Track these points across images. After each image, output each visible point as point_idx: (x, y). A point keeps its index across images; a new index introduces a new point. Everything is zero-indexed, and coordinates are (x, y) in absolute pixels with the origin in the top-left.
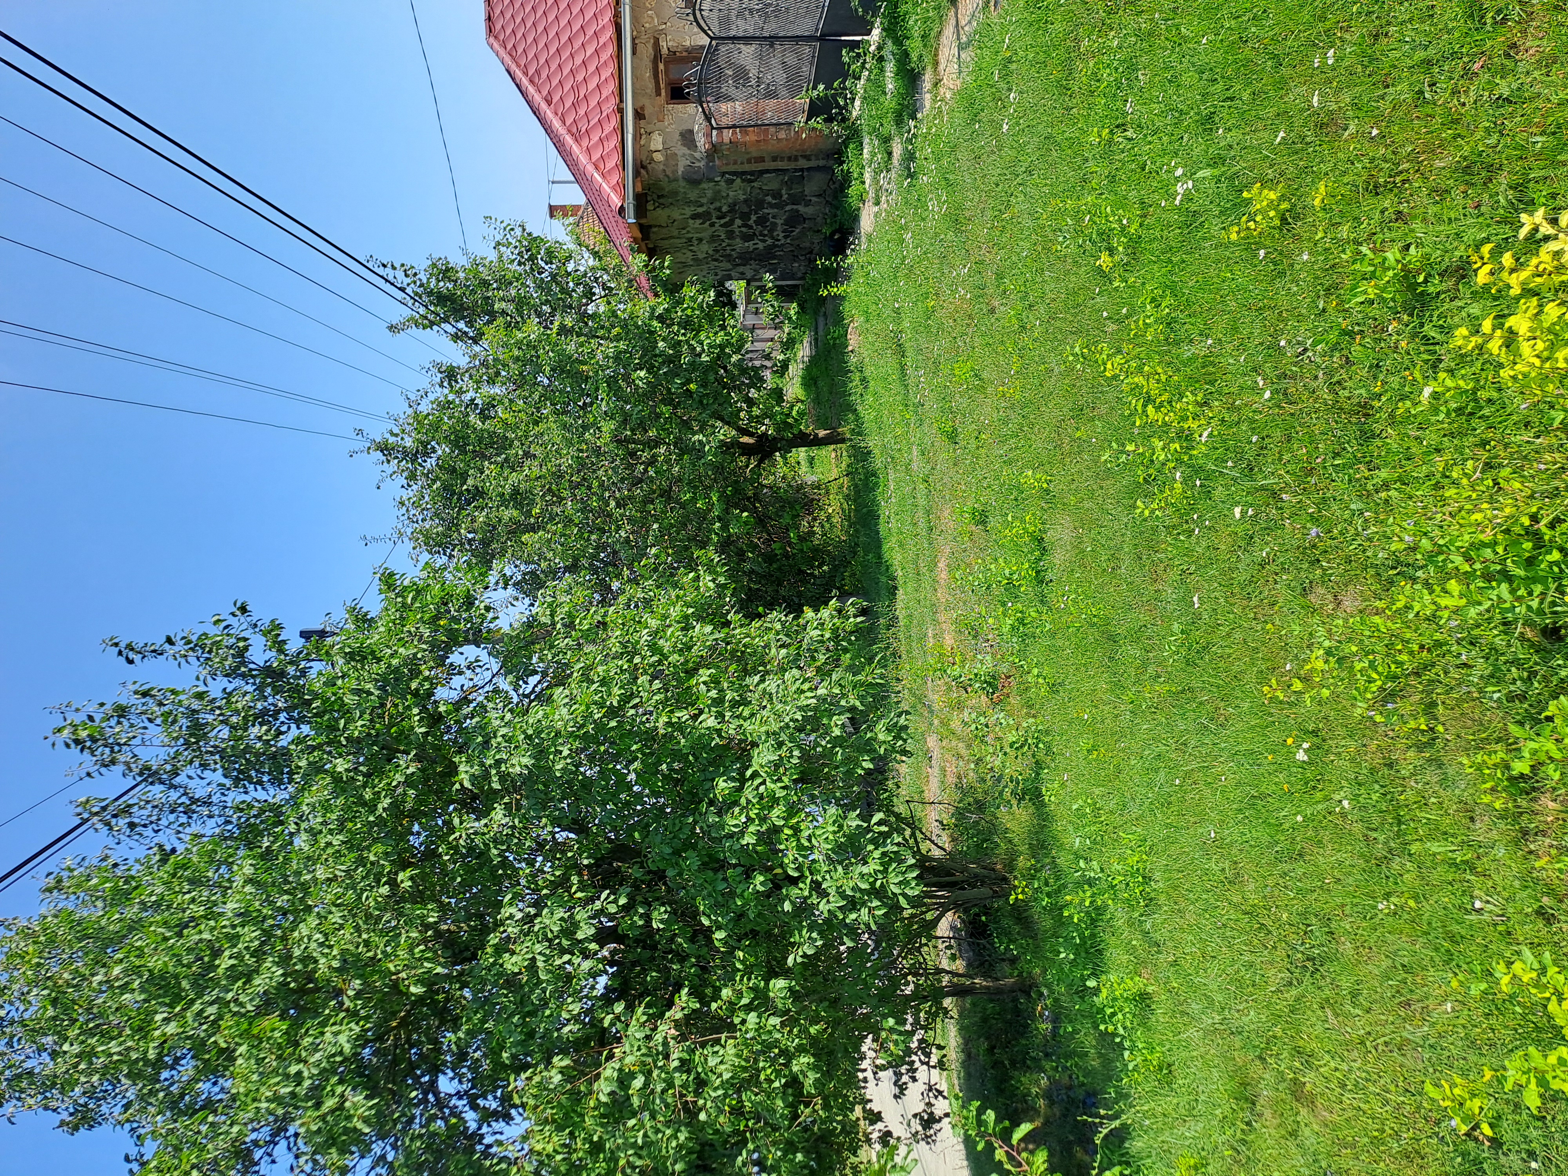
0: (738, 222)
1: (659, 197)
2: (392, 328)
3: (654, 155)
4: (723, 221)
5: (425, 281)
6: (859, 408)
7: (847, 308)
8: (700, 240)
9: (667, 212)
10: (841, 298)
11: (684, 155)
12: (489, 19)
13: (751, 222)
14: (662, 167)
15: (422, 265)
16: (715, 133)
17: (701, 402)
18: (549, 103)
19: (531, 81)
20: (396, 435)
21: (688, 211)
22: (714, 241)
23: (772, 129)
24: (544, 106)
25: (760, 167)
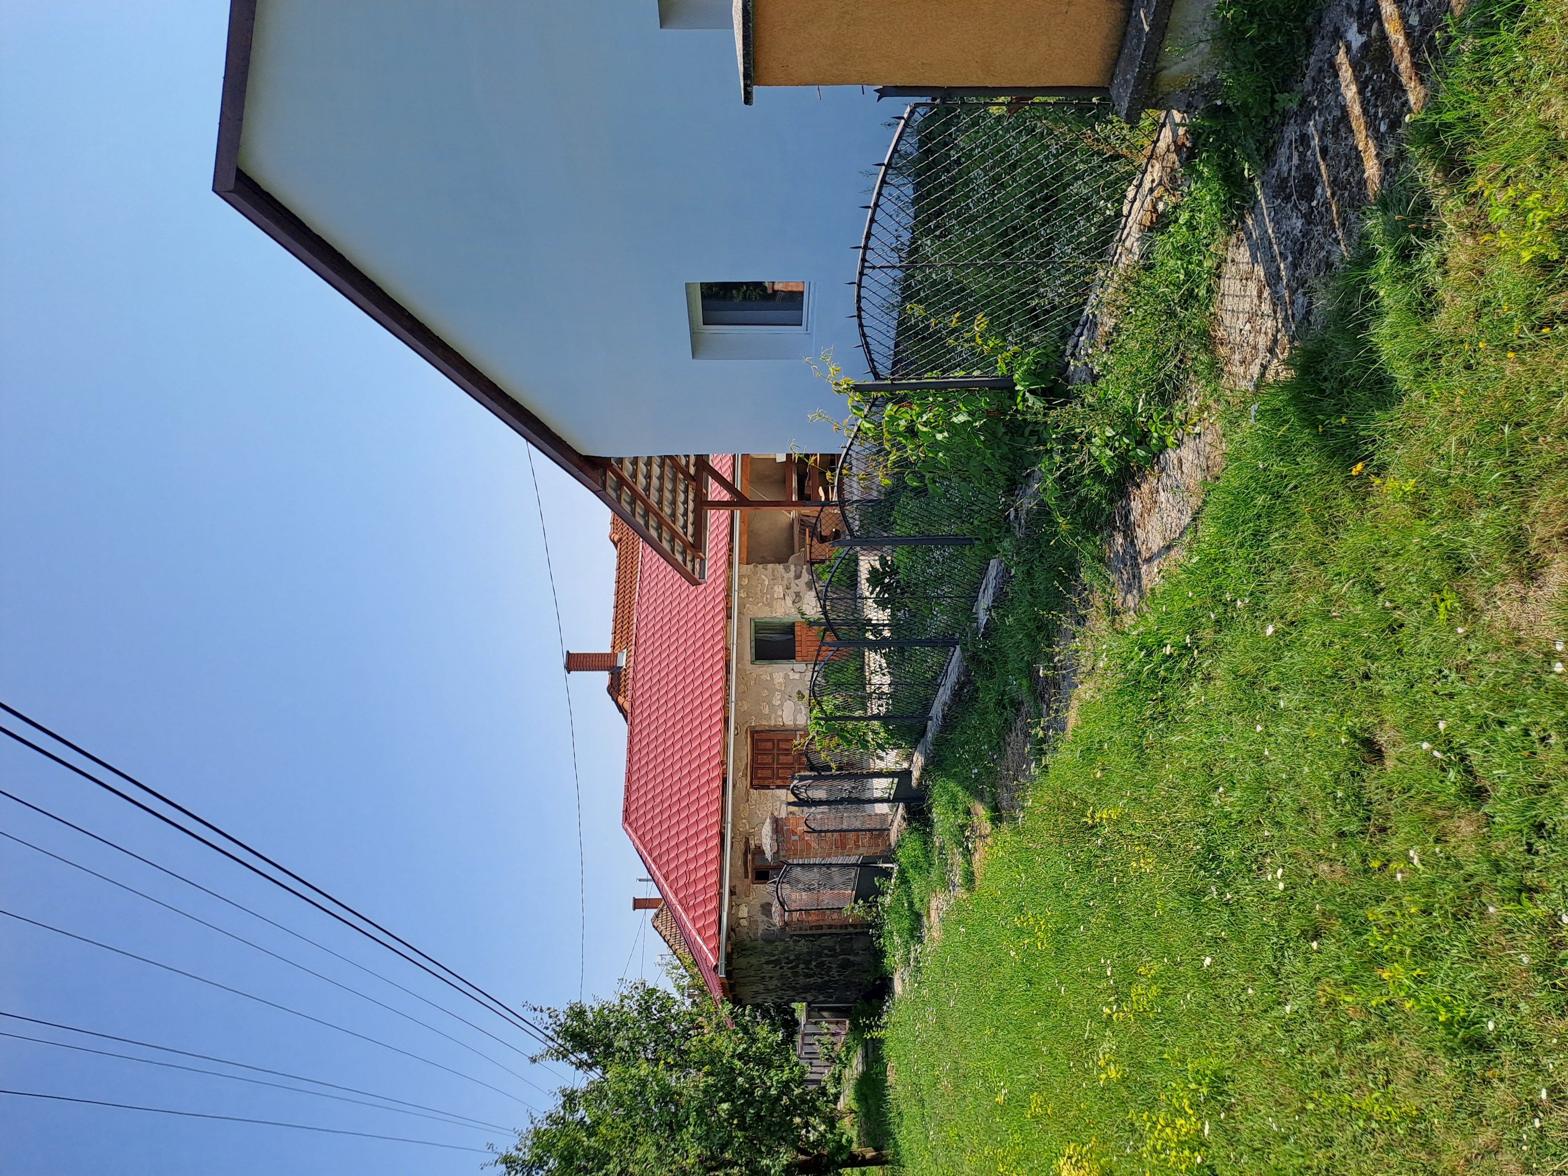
0: (802, 966)
1: (742, 950)
2: (534, 1060)
3: (742, 921)
4: (790, 965)
5: (563, 1021)
6: (898, 1136)
7: (886, 1050)
8: (771, 978)
9: (748, 959)
10: (881, 1041)
11: (763, 921)
12: (626, 811)
13: (812, 966)
14: (746, 930)
15: (562, 1007)
16: (787, 914)
17: (769, 1129)
18: (666, 879)
19: (654, 861)
20: (520, 1150)
21: (763, 959)
22: (782, 979)
23: (828, 912)
24: (662, 880)
25: (819, 932)
